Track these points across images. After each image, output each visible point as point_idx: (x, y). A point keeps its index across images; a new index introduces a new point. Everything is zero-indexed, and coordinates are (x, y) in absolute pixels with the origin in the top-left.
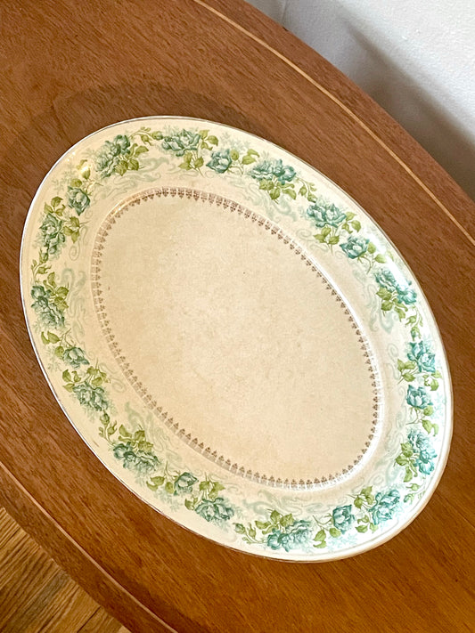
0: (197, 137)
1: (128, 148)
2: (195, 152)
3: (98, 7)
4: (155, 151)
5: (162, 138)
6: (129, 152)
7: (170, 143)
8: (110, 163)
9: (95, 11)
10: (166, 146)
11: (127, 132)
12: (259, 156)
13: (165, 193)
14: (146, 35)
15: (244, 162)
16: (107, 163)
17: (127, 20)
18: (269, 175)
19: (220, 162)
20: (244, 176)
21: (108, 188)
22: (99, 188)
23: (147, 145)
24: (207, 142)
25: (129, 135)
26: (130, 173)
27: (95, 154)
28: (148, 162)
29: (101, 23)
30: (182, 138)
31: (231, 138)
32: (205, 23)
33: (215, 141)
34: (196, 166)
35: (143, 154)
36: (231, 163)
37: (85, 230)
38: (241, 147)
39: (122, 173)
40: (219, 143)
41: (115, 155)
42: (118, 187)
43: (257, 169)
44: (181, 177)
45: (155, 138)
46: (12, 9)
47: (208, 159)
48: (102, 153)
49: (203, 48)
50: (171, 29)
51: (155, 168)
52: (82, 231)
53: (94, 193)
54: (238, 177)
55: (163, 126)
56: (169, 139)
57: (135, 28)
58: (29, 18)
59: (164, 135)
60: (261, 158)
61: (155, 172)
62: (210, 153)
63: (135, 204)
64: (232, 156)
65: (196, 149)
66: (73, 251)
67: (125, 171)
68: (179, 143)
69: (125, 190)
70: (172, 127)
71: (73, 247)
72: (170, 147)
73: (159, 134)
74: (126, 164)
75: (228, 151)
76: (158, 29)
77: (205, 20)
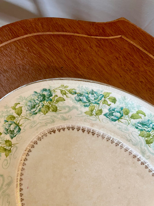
0: (101, 96)
1: (51, 98)
2: (97, 105)
3: (77, 49)
4: (70, 101)
5: (76, 93)
6: (51, 100)
7: (81, 98)
8: (37, 105)
9: (75, 52)
10: (78, 99)
11: (51, 87)
12: (145, 116)
13: (73, 129)
14: (106, 69)
15: (132, 117)
16: (35, 106)
17: (95, 59)
18: (149, 129)
19: (114, 114)
20: (129, 126)
21: (34, 122)
22: (28, 121)
23: (65, 97)
24: (108, 100)
25: (52, 89)
26: (50, 114)
27: (26, 99)
28: (64, 108)
29: (78, 60)
30: (90, 95)
31: (127, 101)
32: (146, 65)
33: (114, 100)
34: (96, 114)
35: (61, 103)
36: (122, 116)
37: (15, 148)
38: (133, 108)
39: (45, 113)
40: (117, 102)
41: (41, 101)
42: (41, 121)
43: (140, 123)
44: (85, 121)
45: (71, 93)
46: (22, 47)
47: (106, 111)
48: (31, 99)
49: (143, 81)
50: (123, 66)
51: (68, 112)
52: (13, 149)
53: (24, 125)
54: (125, 125)
55: (77, 85)
56: (81, 95)
57: (100, 64)
58: (32, 54)
59: (77, 92)
60: (146, 117)
61: (68, 114)
62: (108, 107)
63: (52, 133)
64: (124, 112)
65: (98, 104)
66: (6, 162)
67: (47, 112)
68: (87, 98)
69: (46, 124)
70: (84, 87)
71: (6, 160)
72: (80, 100)
73: (74, 91)
74: (48, 108)
75: (122, 109)
76: (115, 66)
77: (145, 62)
